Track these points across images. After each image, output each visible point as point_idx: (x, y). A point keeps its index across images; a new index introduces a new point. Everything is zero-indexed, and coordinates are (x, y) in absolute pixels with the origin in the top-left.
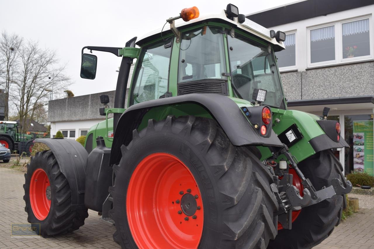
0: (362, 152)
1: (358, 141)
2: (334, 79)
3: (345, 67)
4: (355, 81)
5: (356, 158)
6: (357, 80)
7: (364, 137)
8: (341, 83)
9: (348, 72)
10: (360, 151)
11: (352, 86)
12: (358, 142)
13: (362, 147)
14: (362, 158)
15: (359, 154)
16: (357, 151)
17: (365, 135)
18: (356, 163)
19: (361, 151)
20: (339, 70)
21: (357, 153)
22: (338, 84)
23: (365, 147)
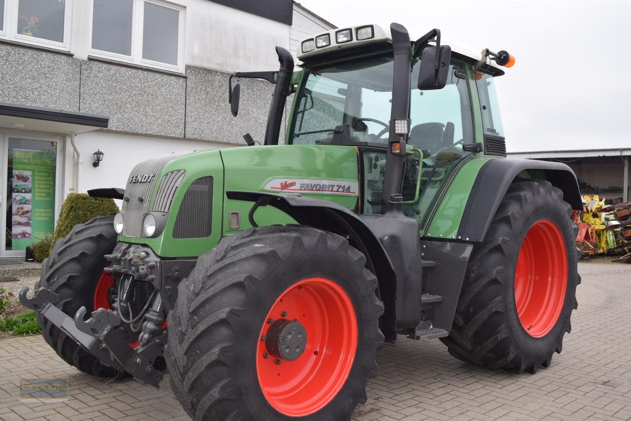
0: (28, 204)
1: (22, 185)
2: (4, 67)
3: (27, 52)
4: (43, 82)
5: (16, 214)
6: (46, 80)
7: (32, 179)
8: (17, 79)
9: (32, 61)
10: (25, 203)
11: (36, 88)
12: (22, 188)
13: (28, 196)
14: (28, 215)
15: (22, 208)
16: (19, 203)
17: (33, 176)
18: (16, 224)
19: (27, 202)
20: (15, 54)
21: (18, 206)
22: (13, 79)
23: (34, 196)
